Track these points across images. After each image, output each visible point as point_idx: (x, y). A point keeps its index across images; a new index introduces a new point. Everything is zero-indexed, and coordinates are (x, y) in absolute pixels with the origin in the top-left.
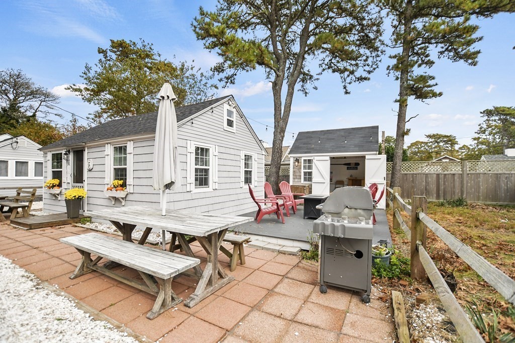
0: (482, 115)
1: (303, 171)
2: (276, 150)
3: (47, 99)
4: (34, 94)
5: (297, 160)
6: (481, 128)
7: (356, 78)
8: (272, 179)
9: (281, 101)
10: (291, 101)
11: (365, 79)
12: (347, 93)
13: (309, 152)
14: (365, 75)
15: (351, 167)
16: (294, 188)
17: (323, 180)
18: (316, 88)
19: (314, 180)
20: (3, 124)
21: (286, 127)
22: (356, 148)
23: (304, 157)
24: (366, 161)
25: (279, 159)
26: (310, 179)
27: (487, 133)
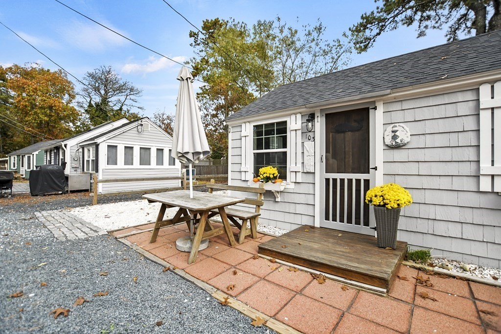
3: (132, 93)
4: (120, 89)
20: (97, 118)
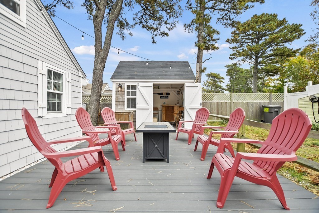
0: (206, 76)
1: (126, 97)
2: (97, 79)
5: (120, 86)
6: (204, 83)
7: (160, 32)
8: (93, 107)
9: (101, 34)
10: (112, 35)
11: (167, 34)
12: (154, 42)
13: (133, 78)
14: (166, 31)
15: (163, 97)
16: (118, 115)
17: (147, 106)
18: (131, 35)
19: (138, 106)
21: (107, 58)
22: (176, 76)
23: (128, 82)
24: (186, 89)
25: (99, 88)
26: (134, 106)
27: (207, 85)
